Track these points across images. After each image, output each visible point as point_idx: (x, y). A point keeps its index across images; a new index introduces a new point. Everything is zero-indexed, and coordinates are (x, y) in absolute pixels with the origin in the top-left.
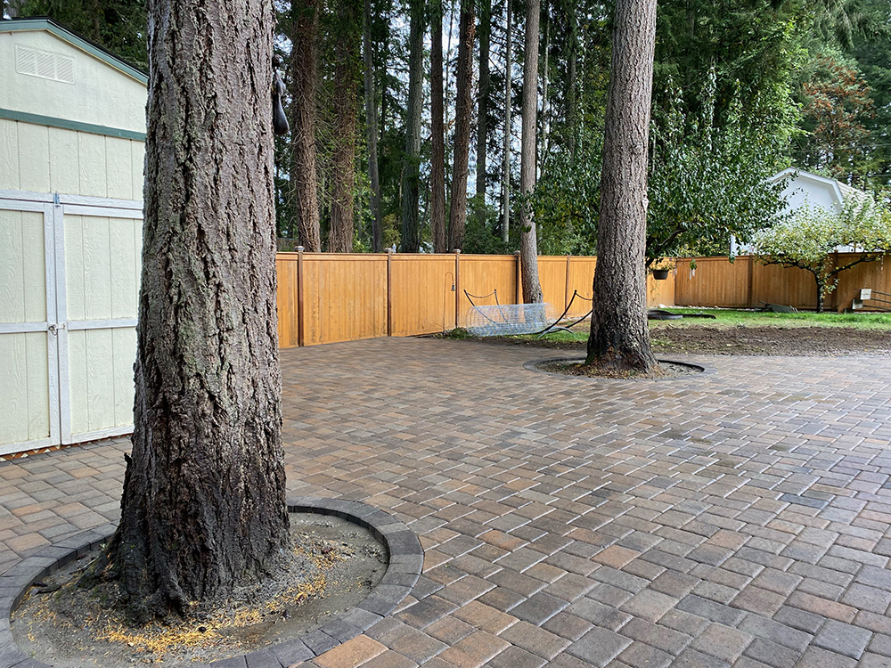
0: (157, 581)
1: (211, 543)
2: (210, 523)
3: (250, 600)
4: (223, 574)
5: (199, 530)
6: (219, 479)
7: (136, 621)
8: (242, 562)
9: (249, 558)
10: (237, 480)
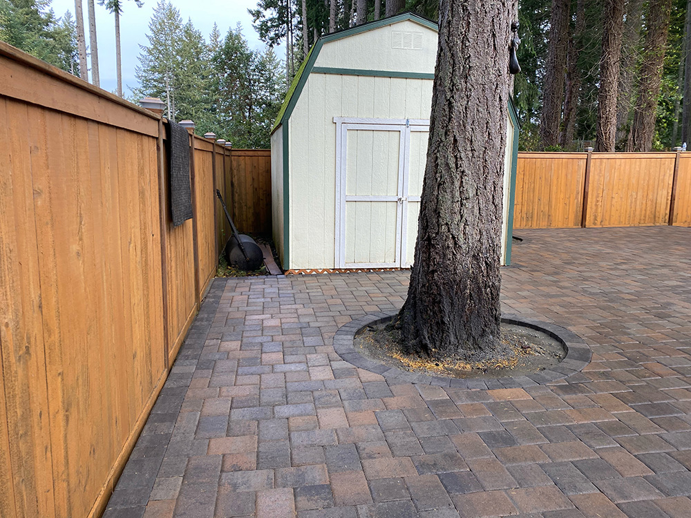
0: (417, 334)
1: (446, 319)
2: (447, 308)
3: (466, 358)
4: (452, 339)
5: (441, 311)
6: (454, 285)
7: (406, 352)
8: (465, 336)
9: (469, 335)
10: (465, 288)
